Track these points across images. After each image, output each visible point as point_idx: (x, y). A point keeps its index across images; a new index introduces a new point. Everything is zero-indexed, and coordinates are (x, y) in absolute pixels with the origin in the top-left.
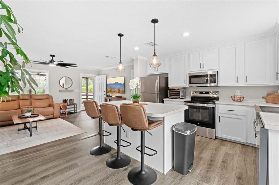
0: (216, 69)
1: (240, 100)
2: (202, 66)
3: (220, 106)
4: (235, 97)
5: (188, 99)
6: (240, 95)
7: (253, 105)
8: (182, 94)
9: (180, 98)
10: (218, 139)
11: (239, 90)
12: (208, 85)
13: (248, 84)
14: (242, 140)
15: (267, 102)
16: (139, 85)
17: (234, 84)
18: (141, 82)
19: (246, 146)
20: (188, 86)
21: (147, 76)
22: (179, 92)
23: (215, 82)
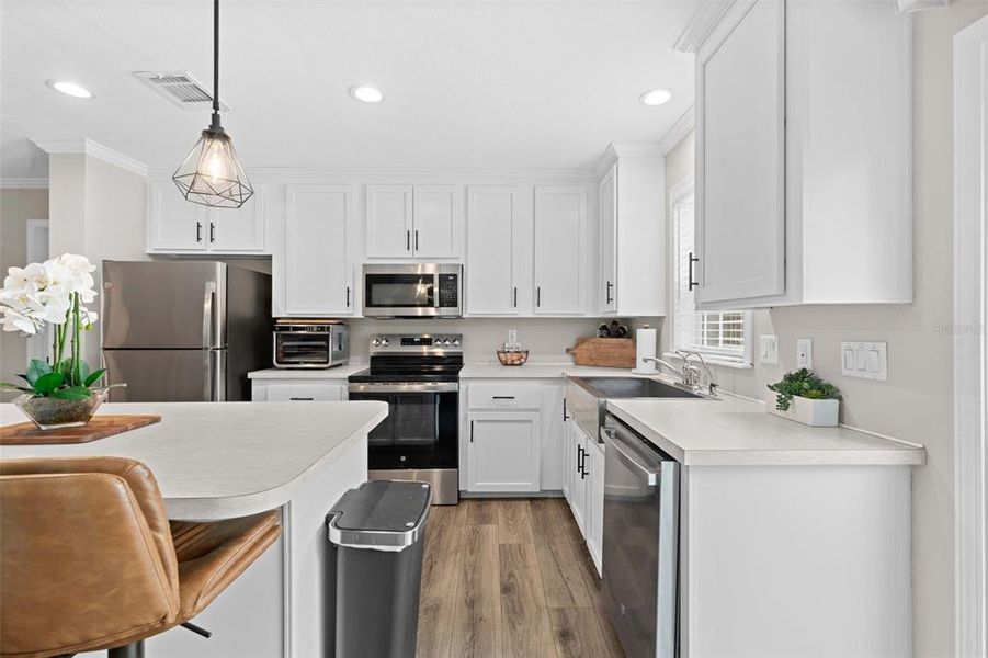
0: (457, 258)
1: (518, 362)
2: (412, 240)
3: (472, 384)
4: (504, 353)
5: (359, 366)
6: (519, 345)
7: (558, 375)
8: (336, 349)
9: (329, 365)
10: (466, 499)
11: (515, 331)
12: (432, 311)
13: (542, 312)
14: (529, 486)
15: (577, 364)
16: (93, 307)
17: (507, 310)
18: (108, 292)
19: (540, 502)
20: (360, 316)
21: (150, 260)
22: (326, 338)
23: (455, 305)
